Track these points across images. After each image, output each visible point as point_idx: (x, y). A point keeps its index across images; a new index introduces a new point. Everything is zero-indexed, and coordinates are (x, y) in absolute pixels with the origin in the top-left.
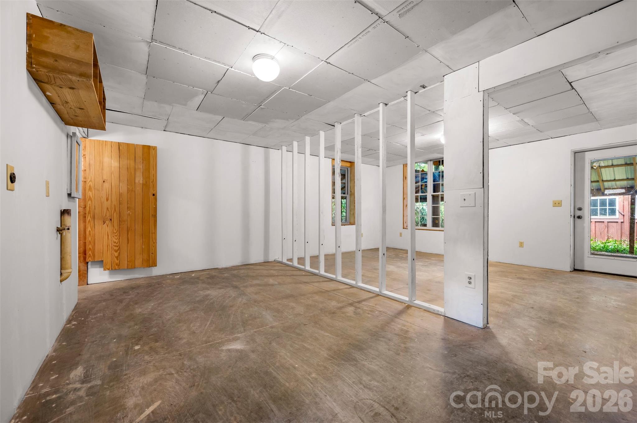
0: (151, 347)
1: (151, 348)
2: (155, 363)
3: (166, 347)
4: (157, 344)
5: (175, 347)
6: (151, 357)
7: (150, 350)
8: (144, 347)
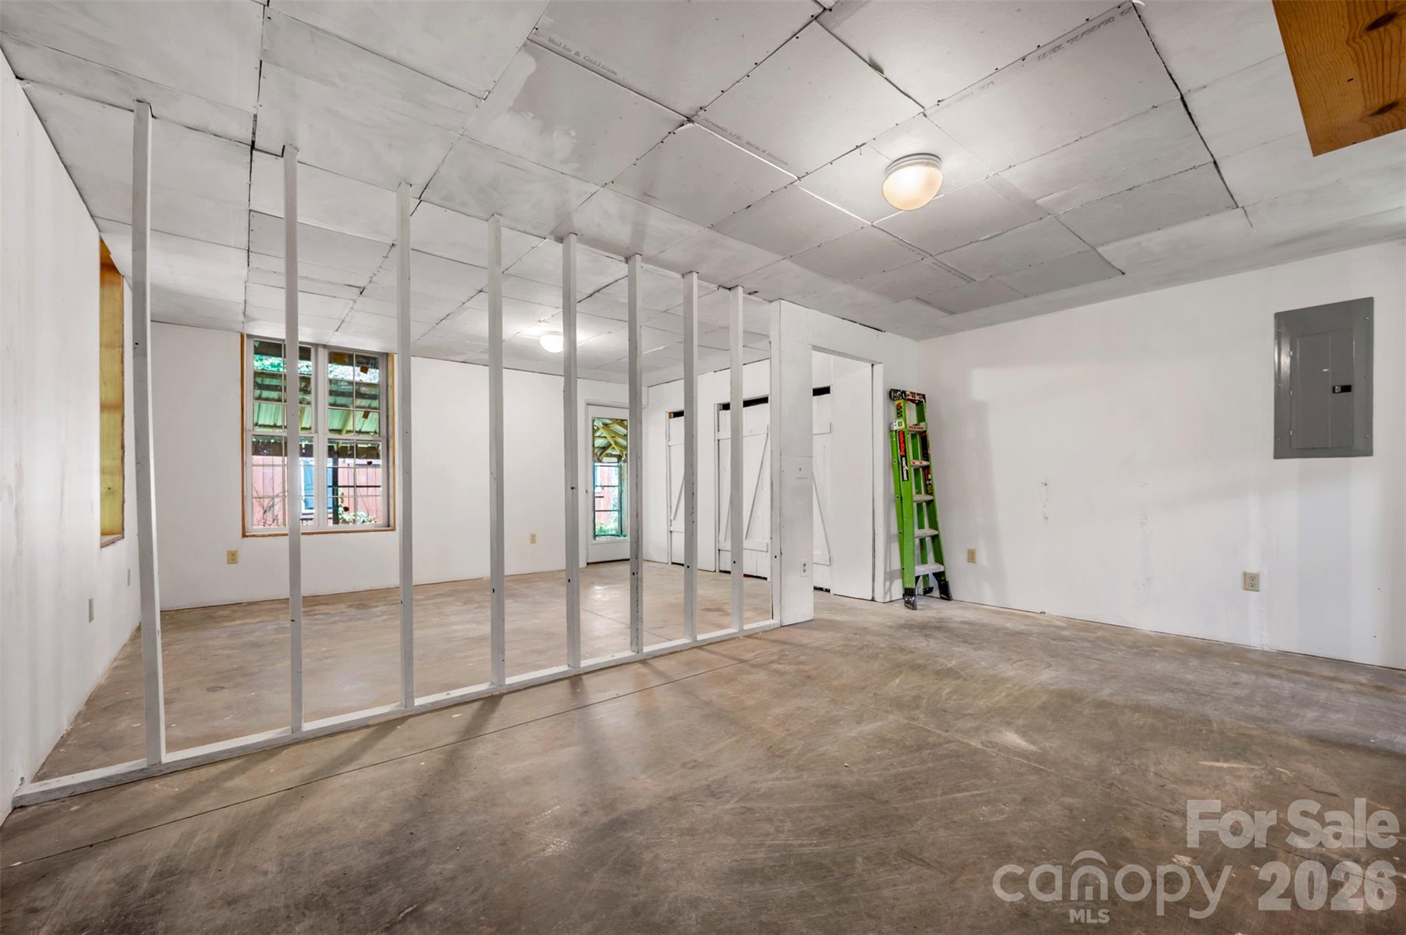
0: (1150, 838)
1: (1152, 835)
2: (1170, 803)
3: (1121, 815)
4: (1128, 835)
5: (1103, 803)
6: (1167, 819)
7: (1157, 833)
8: (1166, 849)
